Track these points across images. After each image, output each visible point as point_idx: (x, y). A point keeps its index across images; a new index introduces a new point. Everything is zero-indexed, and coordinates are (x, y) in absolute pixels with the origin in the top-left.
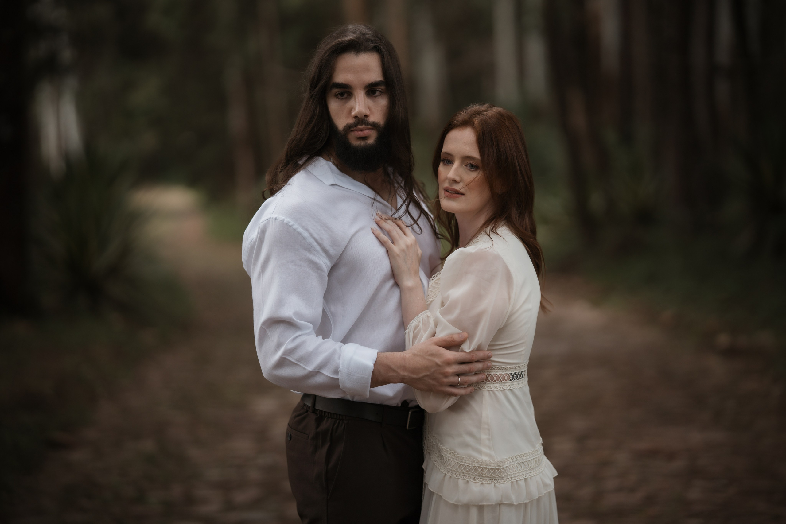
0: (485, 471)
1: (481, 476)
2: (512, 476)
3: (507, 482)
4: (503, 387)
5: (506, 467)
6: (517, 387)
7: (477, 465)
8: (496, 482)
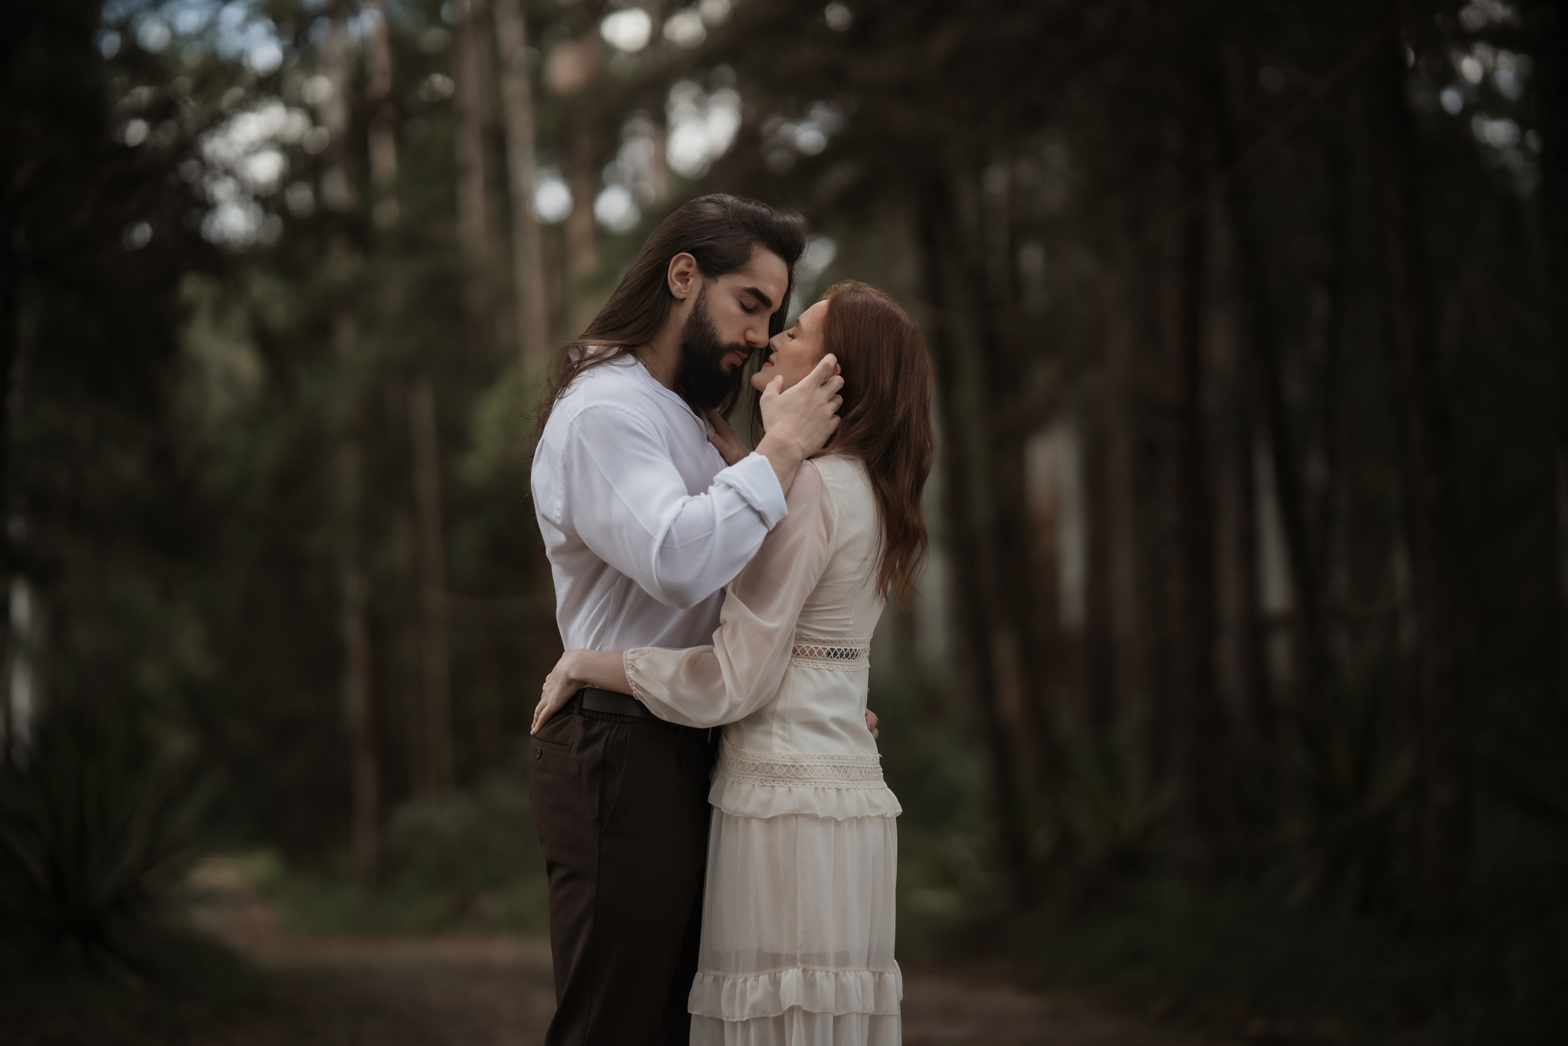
0: (776, 769)
1: (769, 777)
2: (816, 780)
3: (807, 786)
4: (817, 664)
5: (808, 766)
6: (840, 669)
7: (764, 762)
8: (791, 785)
